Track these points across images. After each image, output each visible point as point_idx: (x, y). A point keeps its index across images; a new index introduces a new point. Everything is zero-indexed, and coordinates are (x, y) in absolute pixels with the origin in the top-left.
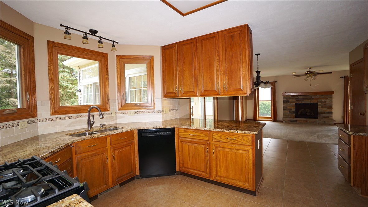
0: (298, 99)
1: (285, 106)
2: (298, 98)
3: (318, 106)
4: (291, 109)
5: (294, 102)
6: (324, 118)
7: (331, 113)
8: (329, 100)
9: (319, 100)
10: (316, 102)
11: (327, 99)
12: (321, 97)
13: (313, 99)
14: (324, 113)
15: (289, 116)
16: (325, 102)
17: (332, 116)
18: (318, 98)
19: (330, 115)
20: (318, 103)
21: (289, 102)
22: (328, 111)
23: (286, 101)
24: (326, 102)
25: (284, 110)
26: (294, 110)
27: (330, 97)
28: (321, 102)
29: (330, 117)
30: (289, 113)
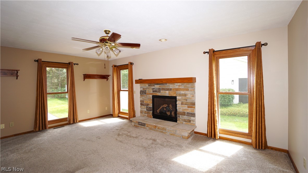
0: (154, 90)
1: (142, 99)
2: (154, 88)
3: (177, 103)
4: (148, 105)
5: (151, 94)
6: (184, 122)
7: (193, 115)
8: (191, 93)
9: (178, 92)
10: (175, 95)
11: (188, 90)
12: (180, 87)
13: (171, 89)
14: (184, 114)
15: (147, 114)
16: (185, 95)
17: (194, 121)
18: (177, 90)
19: (192, 118)
20: (177, 98)
21: (145, 94)
22: (190, 110)
23: (143, 92)
24: (187, 96)
25: (141, 104)
26: (151, 106)
27: (192, 87)
28: (180, 95)
29: (191, 122)
30: (145, 110)
